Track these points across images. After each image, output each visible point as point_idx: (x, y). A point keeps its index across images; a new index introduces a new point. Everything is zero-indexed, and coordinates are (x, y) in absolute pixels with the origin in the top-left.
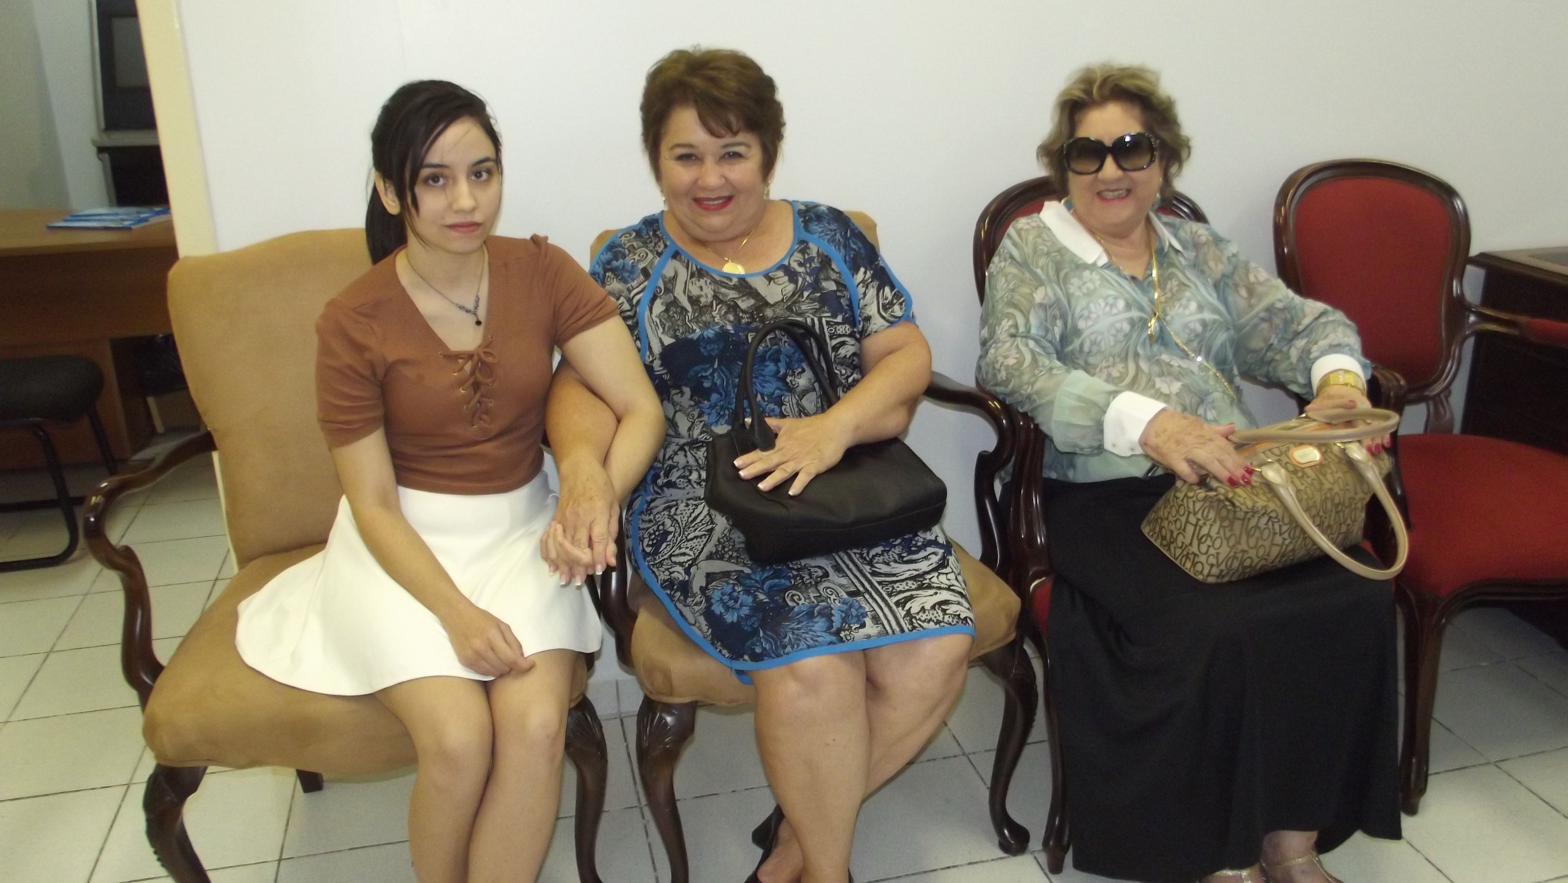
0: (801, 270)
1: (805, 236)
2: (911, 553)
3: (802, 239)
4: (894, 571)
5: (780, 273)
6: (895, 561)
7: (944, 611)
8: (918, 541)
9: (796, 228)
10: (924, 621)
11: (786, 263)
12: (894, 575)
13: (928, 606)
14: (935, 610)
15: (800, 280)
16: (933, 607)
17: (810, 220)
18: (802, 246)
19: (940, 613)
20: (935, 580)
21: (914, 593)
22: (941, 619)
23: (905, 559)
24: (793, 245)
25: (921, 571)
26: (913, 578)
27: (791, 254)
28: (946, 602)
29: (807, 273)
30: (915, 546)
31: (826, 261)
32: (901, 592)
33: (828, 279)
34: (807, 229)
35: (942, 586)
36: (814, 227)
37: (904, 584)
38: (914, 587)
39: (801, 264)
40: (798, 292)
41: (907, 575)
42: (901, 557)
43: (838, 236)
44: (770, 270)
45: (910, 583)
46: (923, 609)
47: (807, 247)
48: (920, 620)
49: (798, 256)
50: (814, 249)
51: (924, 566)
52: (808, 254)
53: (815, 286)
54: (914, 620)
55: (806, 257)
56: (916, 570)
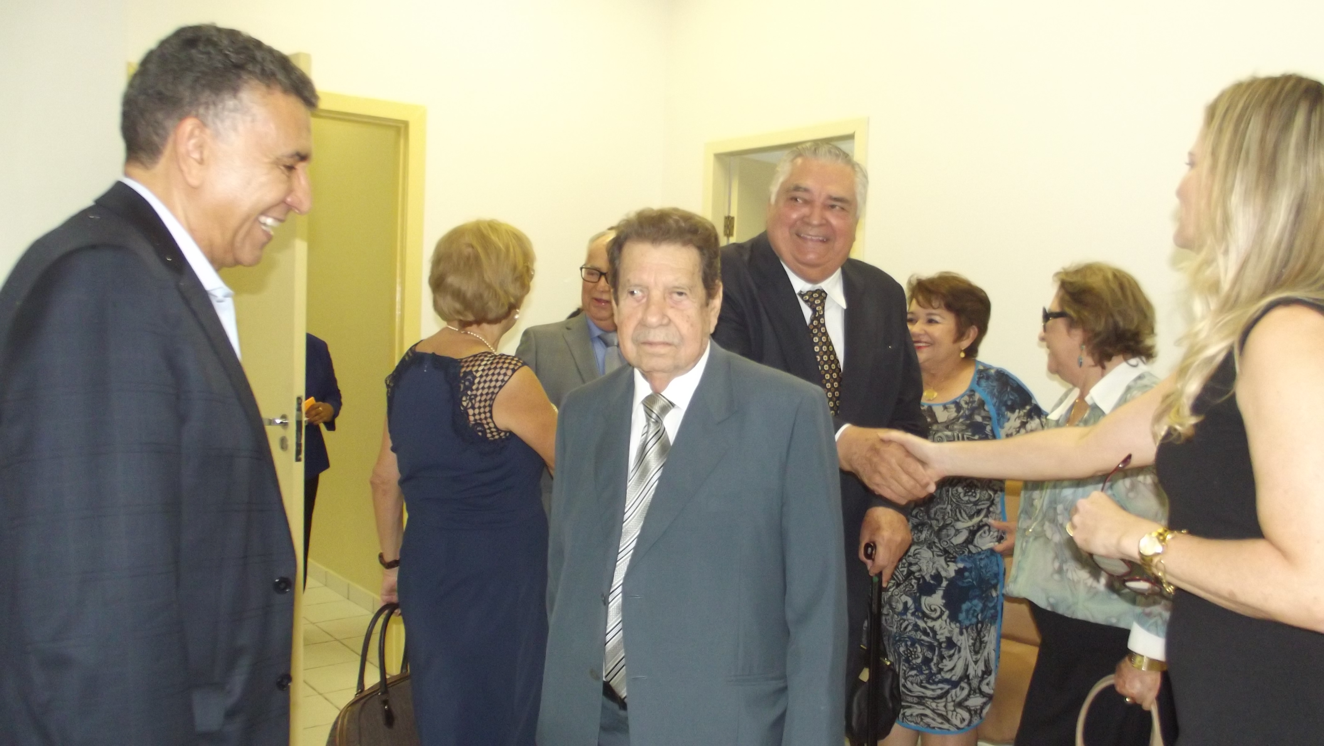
0: (965, 406)
1: (976, 387)
2: (928, 682)
3: (973, 389)
4: (913, 689)
5: (953, 406)
6: (917, 684)
7: (922, 719)
8: (936, 678)
9: (973, 381)
10: (909, 721)
11: (958, 401)
12: (910, 691)
13: (914, 714)
14: (918, 717)
15: (962, 412)
16: (917, 715)
17: (983, 378)
18: (971, 392)
19: (919, 719)
20: (929, 703)
21: (912, 705)
22: (918, 722)
23: (923, 685)
24: (966, 391)
25: (925, 695)
26: (918, 697)
27: (962, 396)
28: (926, 716)
29: (968, 409)
30: (933, 680)
31: (982, 403)
32: (908, 702)
33: (979, 414)
34: (978, 383)
35: (930, 707)
36: (983, 383)
37: (912, 698)
38: (915, 702)
39: (966, 403)
40: (957, 419)
41: (916, 694)
42: (921, 682)
43: (995, 390)
44: (948, 403)
45: (915, 699)
46: (911, 715)
47: (974, 395)
48: (907, 720)
49: (966, 398)
50: (977, 396)
51: (929, 693)
52: (973, 398)
53: (970, 417)
54: (905, 719)
55: (971, 400)
56: (923, 693)
